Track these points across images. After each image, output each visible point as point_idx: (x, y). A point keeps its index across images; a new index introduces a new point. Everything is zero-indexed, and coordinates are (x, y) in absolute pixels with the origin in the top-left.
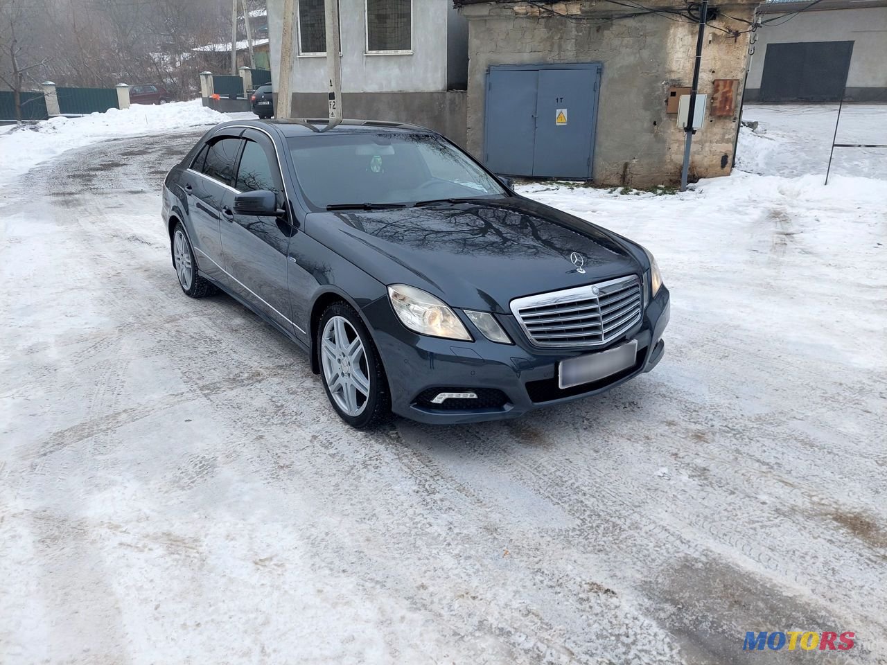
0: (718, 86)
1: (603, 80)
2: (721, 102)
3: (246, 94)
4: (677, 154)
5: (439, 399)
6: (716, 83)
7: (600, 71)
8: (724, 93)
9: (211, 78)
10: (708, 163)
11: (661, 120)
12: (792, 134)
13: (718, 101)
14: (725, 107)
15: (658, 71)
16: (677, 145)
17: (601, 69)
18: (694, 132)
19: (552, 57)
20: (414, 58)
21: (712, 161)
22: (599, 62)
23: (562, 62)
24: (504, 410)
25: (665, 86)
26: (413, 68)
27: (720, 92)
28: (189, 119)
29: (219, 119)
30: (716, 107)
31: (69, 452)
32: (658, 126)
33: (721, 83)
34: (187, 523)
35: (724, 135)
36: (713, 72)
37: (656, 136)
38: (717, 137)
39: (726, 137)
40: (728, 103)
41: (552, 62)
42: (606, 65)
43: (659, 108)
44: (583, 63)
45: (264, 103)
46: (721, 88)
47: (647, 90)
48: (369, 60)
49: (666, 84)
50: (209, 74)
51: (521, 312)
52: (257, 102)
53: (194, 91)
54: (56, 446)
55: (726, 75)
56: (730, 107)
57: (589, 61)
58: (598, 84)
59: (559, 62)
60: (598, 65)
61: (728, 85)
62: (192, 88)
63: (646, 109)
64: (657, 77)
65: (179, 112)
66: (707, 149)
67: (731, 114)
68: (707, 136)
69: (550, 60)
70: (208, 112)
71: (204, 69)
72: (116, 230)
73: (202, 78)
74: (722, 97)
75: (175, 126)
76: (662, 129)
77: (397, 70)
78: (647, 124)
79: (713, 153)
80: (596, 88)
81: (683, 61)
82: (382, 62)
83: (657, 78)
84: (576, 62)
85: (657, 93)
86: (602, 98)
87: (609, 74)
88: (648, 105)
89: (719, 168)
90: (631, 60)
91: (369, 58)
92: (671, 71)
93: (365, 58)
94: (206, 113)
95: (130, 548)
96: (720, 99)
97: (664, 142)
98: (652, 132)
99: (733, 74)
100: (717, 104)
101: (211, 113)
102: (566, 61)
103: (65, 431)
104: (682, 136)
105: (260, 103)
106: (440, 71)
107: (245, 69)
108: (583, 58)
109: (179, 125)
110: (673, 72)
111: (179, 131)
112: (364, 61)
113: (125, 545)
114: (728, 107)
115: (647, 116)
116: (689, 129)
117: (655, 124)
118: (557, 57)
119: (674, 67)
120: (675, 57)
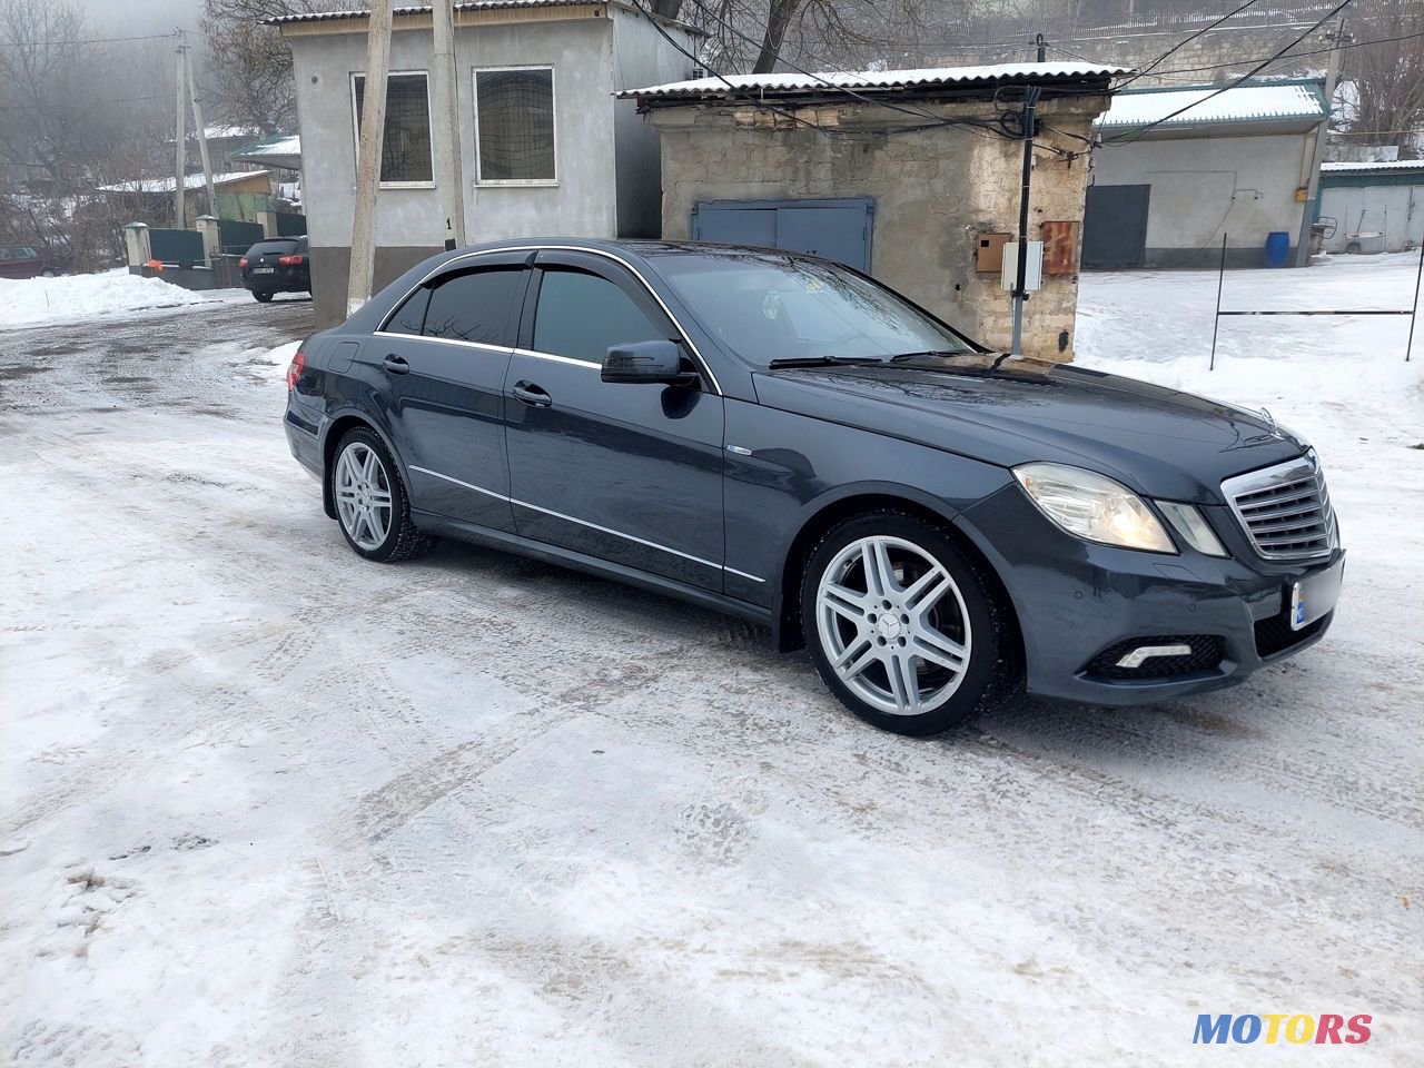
0: (1050, 230)
1: (877, 223)
2: (1055, 253)
3: (208, 260)
4: (993, 332)
5: (1132, 660)
6: (1047, 227)
7: (871, 211)
8: (1060, 241)
9: (145, 234)
10: (1040, 345)
11: (966, 282)
12: (1111, 308)
13: (1051, 252)
14: (1062, 261)
15: (958, 210)
16: (993, 318)
17: (872, 208)
18: (1026, 297)
19: (797, 190)
20: (560, 191)
21: (1046, 341)
22: (868, 197)
23: (813, 197)
24: (1221, 672)
25: (970, 233)
26: (559, 208)
27: (1054, 240)
28: (126, 298)
29: (181, 298)
30: (1048, 261)
31: (427, 827)
32: (963, 291)
33: (1054, 227)
34: (805, 919)
35: (1060, 304)
36: (1040, 211)
37: (961, 306)
38: (1051, 306)
39: (1064, 306)
40: (1066, 256)
41: (797, 197)
42: (880, 201)
43: (963, 264)
44: (844, 199)
45: (264, 271)
46: (1054, 234)
47: (943, 239)
48: (483, 193)
49: (971, 229)
50: (143, 227)
51: (1240, 500)
52: (251, 269)
53: (108, 258)
54: (389, 821)
55: (1059, 215)
56: (1069, 261)
57: (853, 196)
58: (869, 229)
59: (807, 197)
60: (867, 200)
61: (1063, 229)
62: (101, 252)
63: (944, 266)
64: (957, 218)
65: (106, 287)
66: (1037, 323)
67: (1071, 271)
68: (1035, 305)
69: (792, 194)
70: (160, 286)
71: (127, 220)
72: (134, 467)
73: (130, 234)
74: (1057, 247)
75: (101, 309)
76: (969, 296)
77: (533, 211)
78: (947, 289)
79: (1046, 329)
80: (867, 235)
81: (994, 195)
82: (505, 198)
83: (958, 221)
84: (833, 196)
85: (959, 243)
86: (877, 251)
87: (884, 214)
88: (947, 260)
89: (1057, 351)
90: (915, 194)
91: (482, 191)
92: (978, 211)
93: (476, 192)
94: (157, 288)
95: (747, 978)
96: (1053, 250)
97: (974, 313)
98: (954, 299)
99: (1068, 214)
100: (1051, 257)
101: (166, 287)
102: (818, 196)
103: (383, 790)
104: (1004, 305)
105: (256, 271)
106: (605, 213)
107: (207, 220)
108: (844, 191)
109: (110, 309)
110: (981, 211)
111: (114, 317)
112: (475, 196)
113: (734, 974)
114: (1065, 261)
115: (946, 277)
116: (1019, 293)
117: (958, 287)
118: (803, 190)
119: (983, 203)
120: (983, 189)
